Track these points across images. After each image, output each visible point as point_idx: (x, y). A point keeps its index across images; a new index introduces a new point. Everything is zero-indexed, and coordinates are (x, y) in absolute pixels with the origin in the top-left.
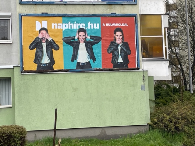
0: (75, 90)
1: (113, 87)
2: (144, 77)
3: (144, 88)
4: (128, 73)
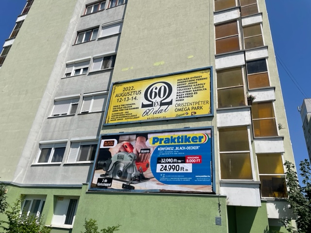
0: (133, 214)
1: (177, 215)
2: (220, 205)
3: (220, 222)
4: (199, 198)
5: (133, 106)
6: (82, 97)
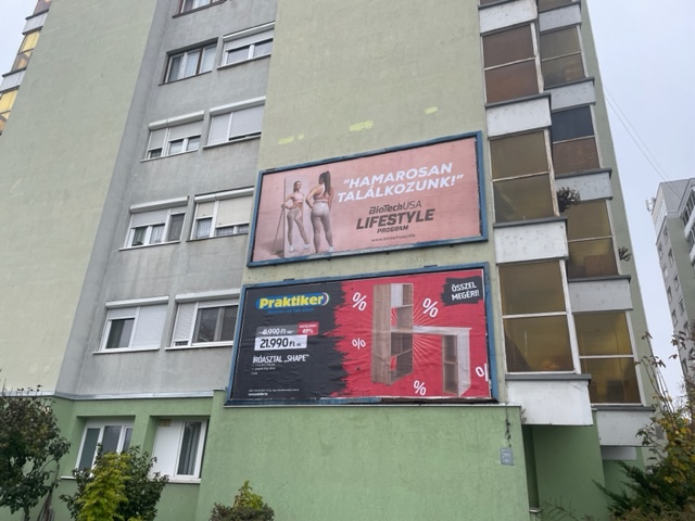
0: (327, 450)
1: (420, 448)
2: (508, 424)
4: (463, 412)
6: (191, 204)
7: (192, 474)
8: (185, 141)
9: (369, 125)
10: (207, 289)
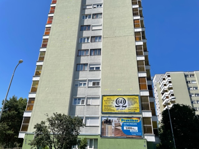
0: (119, 145)
2: (145, 141)
3: (145, 146)
5: (112, 106)
6: (86, 98)
7: (92, 148)
8: (83, 84)
9: (121, 90)
10: (92, 115)
